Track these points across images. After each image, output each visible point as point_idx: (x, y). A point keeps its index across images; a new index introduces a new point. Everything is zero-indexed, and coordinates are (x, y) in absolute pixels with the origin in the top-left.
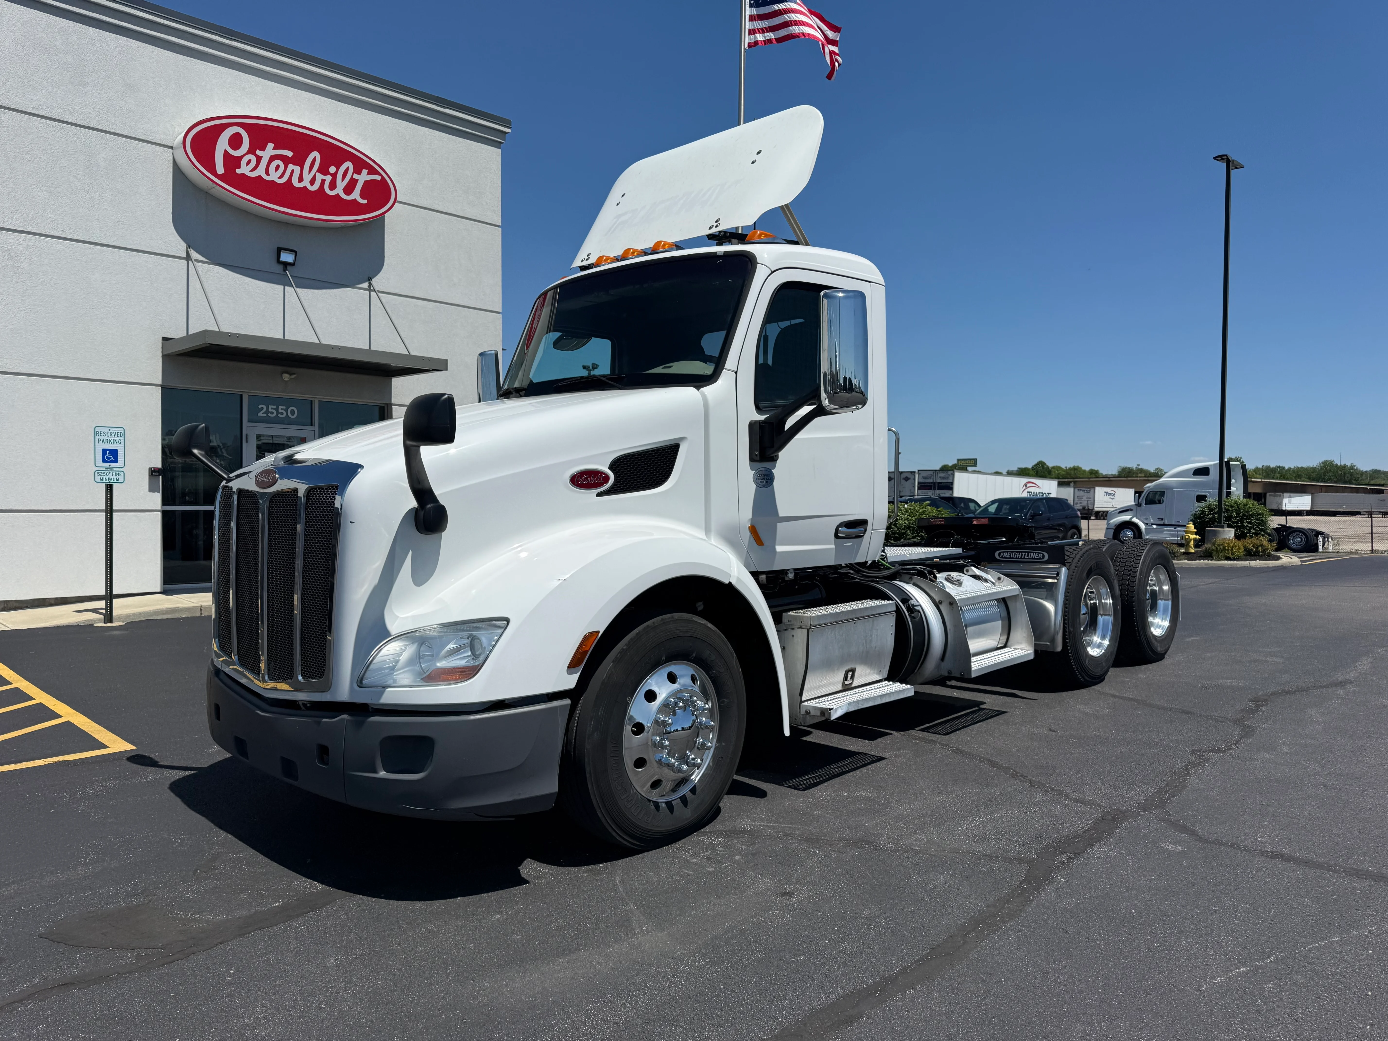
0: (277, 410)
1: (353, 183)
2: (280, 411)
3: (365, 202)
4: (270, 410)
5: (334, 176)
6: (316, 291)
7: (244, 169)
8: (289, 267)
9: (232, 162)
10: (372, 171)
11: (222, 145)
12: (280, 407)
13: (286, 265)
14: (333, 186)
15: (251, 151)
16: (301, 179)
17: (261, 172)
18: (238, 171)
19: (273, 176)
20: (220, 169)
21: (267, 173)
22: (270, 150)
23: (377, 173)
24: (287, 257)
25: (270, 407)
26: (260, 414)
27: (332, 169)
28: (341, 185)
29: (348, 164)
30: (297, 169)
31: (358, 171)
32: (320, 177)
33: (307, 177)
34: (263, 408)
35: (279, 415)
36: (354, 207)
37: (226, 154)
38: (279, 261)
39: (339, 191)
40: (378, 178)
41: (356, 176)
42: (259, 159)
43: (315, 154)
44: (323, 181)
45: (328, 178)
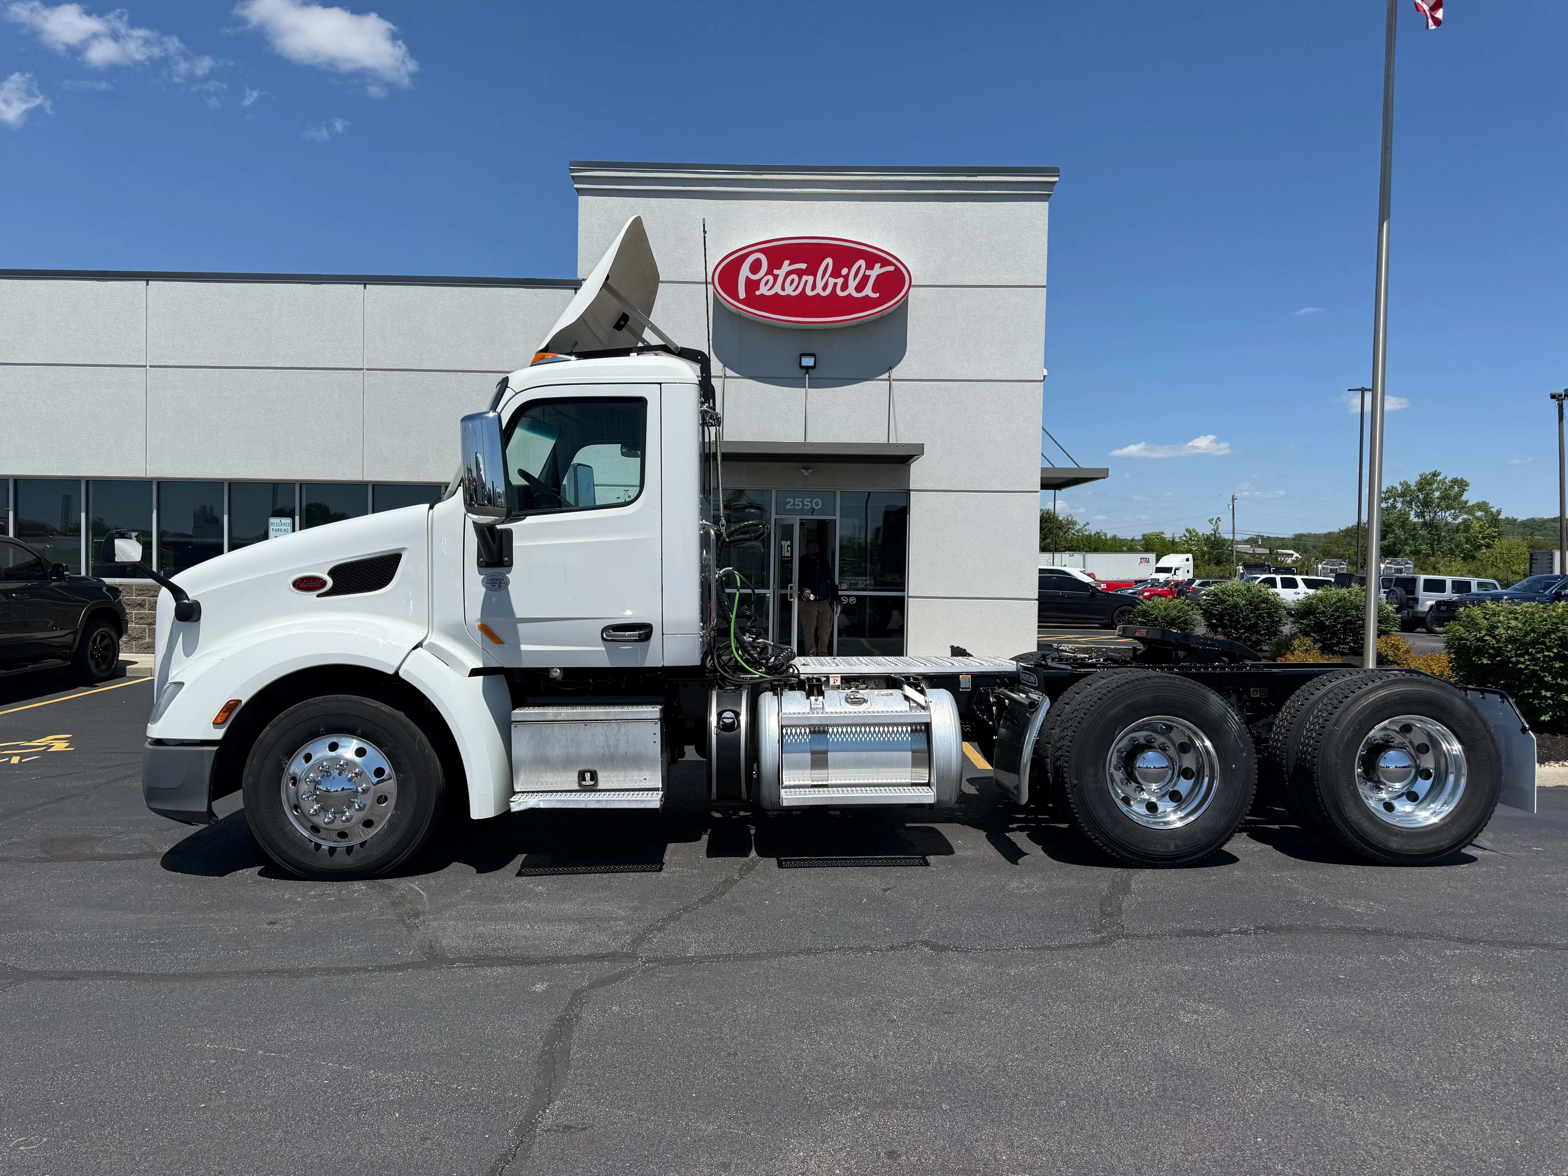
0: (803, 502)
1: (866, 278)
2: (805, 503)
3: (877, 295)
4: (797, 503)
5: (846, 277)
6: (836, 389)
7: (763, 290)
8: (811, 371)
9: (753, 286)
10: (885, 263)
11: (745, 272)
12: (806, 500)
13: (807, 369)
14: (845, 287)
15: (769, 272)
16: (814, 287)
17: (777, 289)
18: (758, 293)
19: (789, 291)
20: (742, 294)
21: (783, 289)
22: (786, 266)
23: (891, 264)
24: (808, 362)
25: (797, 500)
26: (788, 507)
27: (844, 271)
28: (852, 284)
29: (862, 263)
30: (810, 279)
31: (870, 267)
32: (832, 281)
33: (820, 284)
34: (790, 502)
35: (805, 507)
36: (867, 303)
37: (748, 279)
38: (801, 367)
39: (851, 290)
40: (892, 268)
41: (868, 272)
42: (776, 277)
43: (829, 261)
44: (835, 284)
45: (840, 281)
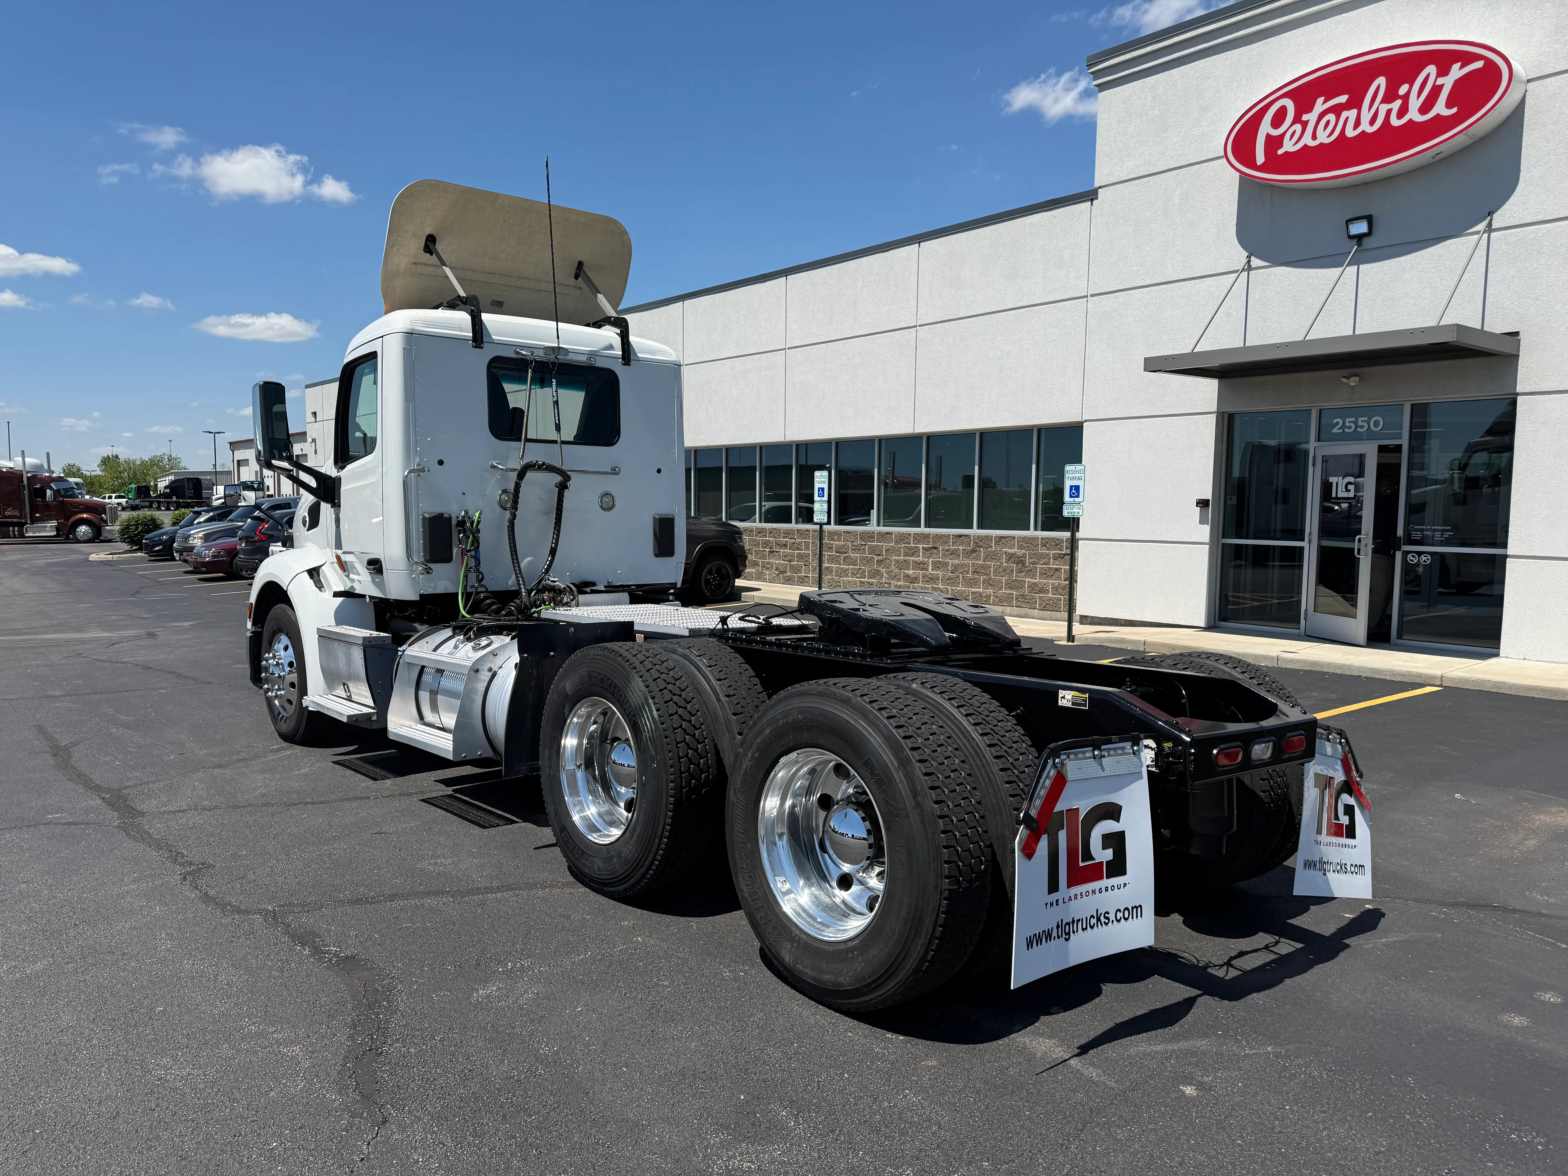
0: (1356, 423)
1: (1436, 90)
2: (1360, 423)
3: (1454, 110)
4: (1347, 424)
5: (1406, 98)
6: (1403, 258)
7: (1289, 146)
8: (1366, 241)
9: (1274, 144)
10: (1466, 58)
11: (1265, 128)
12: (1360, 419)
13: (1359, 238)
14: (1403, 111)
15: (1297, 120)
16: (1357, 123)
17: (1307, 140)
18: (1280, 152)
19: (1323, 137)
20: (1260, 159)
21: (1314, 137)
22: (1320, 105)
23: (1477, 57)
24: (1360, 228)
25: (1348, 420)
26: (1335, 431)
27: (1403, 89)
28: (1415, 103)
29: (1432, 69)
30: (1352, 114)
31: (1443, 72)
32: (1384, 108)
33: (1366, 116)
34: (1337, 423)
35: (1359, 429)
36: (1440, 125)
37: (1268, 136)
38: (1351, 237)
39: (1414, 114)
40: (1479, 64)
41: (1440, 81)
42: (1305, 124)
43: (1381, 81)
44: (1389, 112)
45: (1396, 105)
